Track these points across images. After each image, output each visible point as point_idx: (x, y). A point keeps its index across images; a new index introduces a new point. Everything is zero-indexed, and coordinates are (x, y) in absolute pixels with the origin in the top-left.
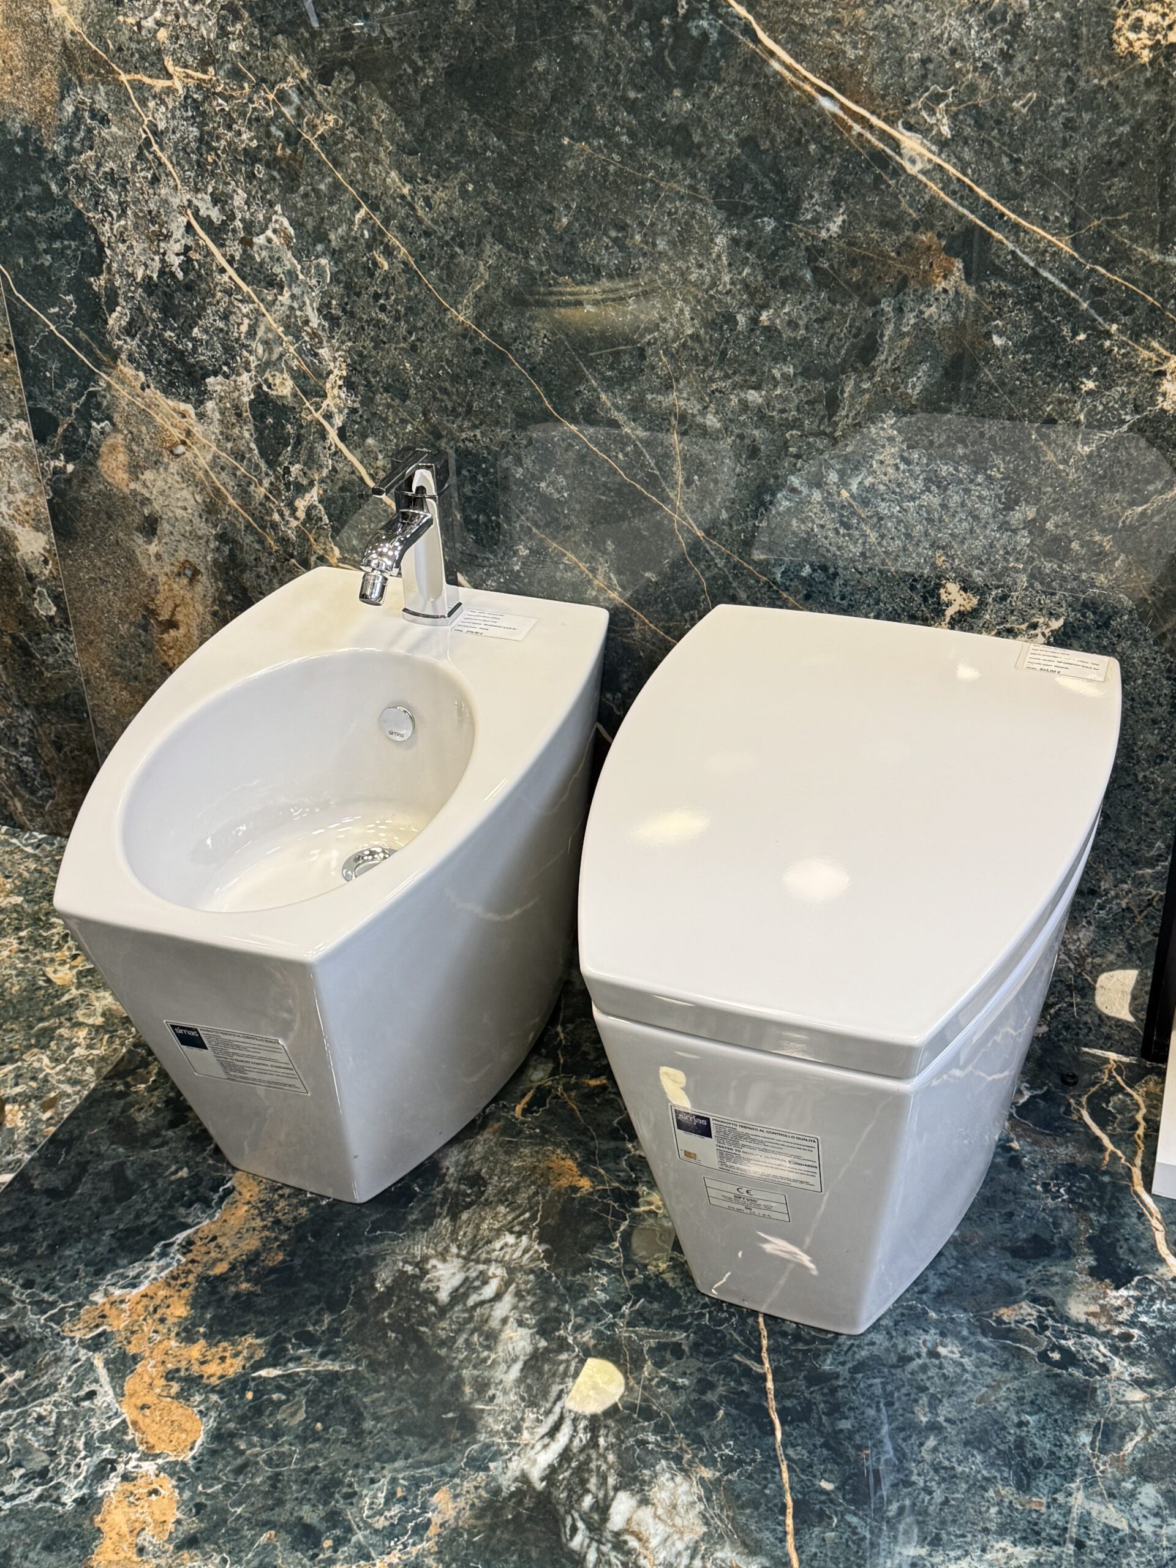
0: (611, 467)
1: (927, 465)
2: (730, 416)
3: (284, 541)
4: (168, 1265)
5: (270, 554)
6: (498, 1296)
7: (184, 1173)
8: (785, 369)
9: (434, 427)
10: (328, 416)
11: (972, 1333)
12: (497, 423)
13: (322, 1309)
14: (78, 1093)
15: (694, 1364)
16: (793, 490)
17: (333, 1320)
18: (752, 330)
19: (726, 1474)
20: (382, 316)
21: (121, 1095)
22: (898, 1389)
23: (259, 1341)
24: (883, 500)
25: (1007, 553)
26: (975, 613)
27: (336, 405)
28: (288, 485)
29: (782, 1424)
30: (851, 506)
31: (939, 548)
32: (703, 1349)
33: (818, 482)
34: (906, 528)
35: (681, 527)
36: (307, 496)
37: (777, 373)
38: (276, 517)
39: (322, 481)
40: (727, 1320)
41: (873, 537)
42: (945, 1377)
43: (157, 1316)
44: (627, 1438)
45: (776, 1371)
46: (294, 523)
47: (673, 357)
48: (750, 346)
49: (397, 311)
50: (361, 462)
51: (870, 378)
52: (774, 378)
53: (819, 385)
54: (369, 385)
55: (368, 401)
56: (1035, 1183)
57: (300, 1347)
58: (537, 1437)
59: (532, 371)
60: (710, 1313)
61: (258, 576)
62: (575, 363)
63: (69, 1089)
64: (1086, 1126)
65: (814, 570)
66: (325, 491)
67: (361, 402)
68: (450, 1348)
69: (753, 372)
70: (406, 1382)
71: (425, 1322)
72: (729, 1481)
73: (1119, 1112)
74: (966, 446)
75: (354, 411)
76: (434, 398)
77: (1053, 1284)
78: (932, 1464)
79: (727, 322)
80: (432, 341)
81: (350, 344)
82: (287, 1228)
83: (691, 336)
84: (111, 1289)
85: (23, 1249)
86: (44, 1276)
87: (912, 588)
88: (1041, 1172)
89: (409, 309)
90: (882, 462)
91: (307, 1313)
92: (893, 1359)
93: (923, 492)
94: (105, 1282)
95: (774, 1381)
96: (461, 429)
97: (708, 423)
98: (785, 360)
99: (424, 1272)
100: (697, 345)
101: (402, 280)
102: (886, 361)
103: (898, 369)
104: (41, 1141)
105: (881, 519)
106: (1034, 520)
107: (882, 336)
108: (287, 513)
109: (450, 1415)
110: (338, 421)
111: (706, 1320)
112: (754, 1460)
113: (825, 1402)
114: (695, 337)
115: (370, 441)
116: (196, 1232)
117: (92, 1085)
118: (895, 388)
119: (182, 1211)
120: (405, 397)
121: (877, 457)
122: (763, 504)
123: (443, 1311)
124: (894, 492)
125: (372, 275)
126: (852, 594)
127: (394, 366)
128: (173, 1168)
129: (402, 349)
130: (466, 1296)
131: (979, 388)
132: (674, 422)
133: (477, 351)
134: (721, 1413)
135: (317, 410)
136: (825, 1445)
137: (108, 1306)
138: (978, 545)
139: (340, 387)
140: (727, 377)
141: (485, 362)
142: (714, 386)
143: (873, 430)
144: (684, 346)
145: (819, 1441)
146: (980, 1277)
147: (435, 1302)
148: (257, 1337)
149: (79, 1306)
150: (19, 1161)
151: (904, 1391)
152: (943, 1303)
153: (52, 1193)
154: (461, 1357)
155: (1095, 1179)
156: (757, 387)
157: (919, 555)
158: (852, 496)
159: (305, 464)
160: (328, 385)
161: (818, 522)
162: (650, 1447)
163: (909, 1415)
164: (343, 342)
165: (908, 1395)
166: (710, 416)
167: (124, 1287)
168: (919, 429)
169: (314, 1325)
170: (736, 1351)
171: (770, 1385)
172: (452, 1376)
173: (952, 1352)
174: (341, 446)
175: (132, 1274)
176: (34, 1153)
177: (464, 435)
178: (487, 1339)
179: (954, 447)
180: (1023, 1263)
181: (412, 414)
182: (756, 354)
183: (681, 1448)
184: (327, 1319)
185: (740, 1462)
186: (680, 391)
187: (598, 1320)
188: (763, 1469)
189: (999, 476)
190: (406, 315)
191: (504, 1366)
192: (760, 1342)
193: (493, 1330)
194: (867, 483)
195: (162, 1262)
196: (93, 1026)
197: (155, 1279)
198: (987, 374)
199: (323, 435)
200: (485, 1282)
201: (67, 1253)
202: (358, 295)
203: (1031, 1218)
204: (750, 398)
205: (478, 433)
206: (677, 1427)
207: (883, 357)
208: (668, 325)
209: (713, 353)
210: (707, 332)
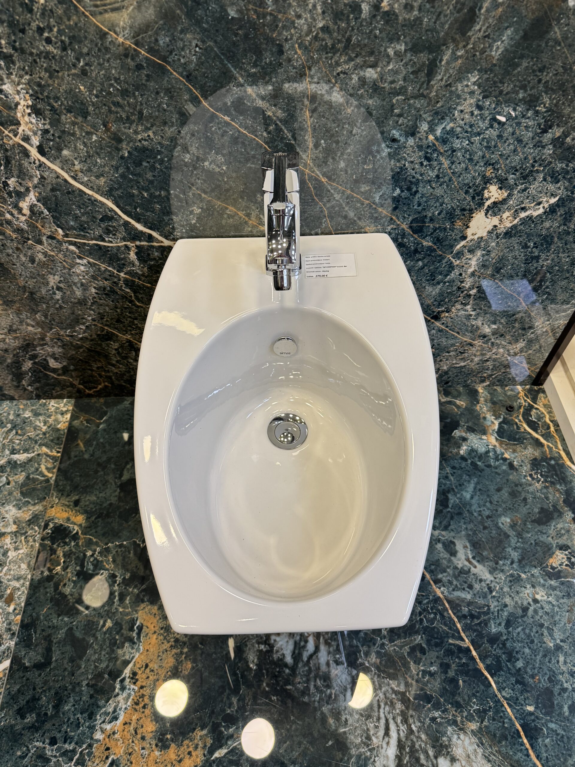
0: (258, 143)
1: (495, 109)
2: (351, 91)
3: (19, 230)
4: (129, 695)
5: (12, 240)
6: (317, 649)
7: (109, 624)
8: (398, 47)
9: (115, 134)
10: (26, 139)
11: (545, 580)
12: (165, 123)
13: (229, 695)
14: (23, 585)
15: (433, 654)
17: (239, 700)
18: (374, 16)
19: (482, 723)
20: (50, 48)
21: (50, 578)
22: (531, 630)
23: (205, 732)
24: (458, 138)
25: (535, 162)
26: (504, 201)
27: (30, 129)
28: (10, 194)
29: (492, 677)
30: (434, 145)
31: (490, 165)
32: (433, 642)
33: (412, 132)
34: (470, 155)
35: (310, 178)
36: (28, 199)
37: (391, 52)
38: (8, 216)
39: (35, 187)
40: (435, 618)
41: (446, 163)
42: (547, 613)
43: (139, 736)
44: (425, 719)
45: (473, 642)
46: (23, 218)
47: (305, 49)
48: (371, 32)
49: (62, 42)
50: (62, 169)
51: (464, 47)
52: (388, 56)
53: (424, 57)
54: (53, 109)
55: (55, 122)
56: (525, 476)
57: (229, 728)
58: (381, 739)
59: (188, 77)
60: (425, 617)
61: (8, 255)
62: (224, 65)
63: (17, 584)
64: (529, 434)
65: (402, 191)
66: (40, 193)
67: (50, 124)
68: (309, 695)
69: (372, 53)
70: (297, 730)
71: (288, 682)
72: (486, 726)
73: (539, 421)
74: (526, 91)
75: (46, 132)
76: (110, 111)
77: (563, 535)
78: (569, 673)
79: (353, 12)
80: (99, 64)
81: (27, 77)
82: (185, 643)
83: (323, 29)
84: (104, 726)
85: (38, 715)
86: (60, 731)
87: (467, 192)
88: (525, 468)
89: (73, 38)
90: (462, 111)
91: (222, 701)
92: (520, 611)
93: (487, 129)
94: (98, 722)
95: (475, 649)
96: (136, 132)
97: (333, 99)
98: (399, 39)
99: (272, 646)
100: (326, 36)
101: (60, 11)
102: (480, 30)
103: (488, 36)
104: (16, 628)
105: (454, 151)
106: (559, 137)
107: (481, 8)
108: (15, 212)
109: (330, 743)
110: (36, 141)
111: (425, 623)
112: (490, 707)
113: (504, 653)
114: (325, 29)
115: (65, 152)
116: (134, 665)
117: (29, 577)
118: (483, 52)
119: (120, 652)
120: (85, 114)
121: (459, 108)
122: (371, 153)
123: (293, 669)
124: (467, 132)
125: (31, 11)
126: (426, 202)
127: (71, 90)
128: (102, 622)
129: (74, 75)
130: (300, 655)
131: (547, 43)
132: (306, 102)
133: (139, 67)
134: (461, 681)
135: (15, 136)
136: (517, 682)
137: (107, 740)
138: (516, 159)
139: (29, 114)
140: (351, 59)
141: (147, 76)
142: (340, 69)
143: (460, 88)
144: (316, 38)
145: (513, 680)
146: (531, 544)
147: (286, 665)
148: (202, 729)
149: (90, 746)
150: (9, 648)
151: (534, 630)
152: (524, 566)
153: (39, 666)
154: (317, 699)
155: (548, 464)
156: (374, 66)
157: (475, 171)
158: (436, 139)
159: (18, 177)
160: (19, 115)
161: (409, 159)
162: (439, 720)
163: (544, 645)
164: (21, 77)
165: (537, 632)
166: (335, 94)
167: (110, 722)
168: (495, 82)
169: (229, 708)
170: (448, 637)
171: (474, 653)
172: (318, 714)
173: (543, 596)
174: (43, 159)
175: (111, 710)
176: (15, 639)
177: (140, 137)
178: (325, 681)
179: (517, 93)
180: (545, 527)
181: (94, 126)
182: (376, 37)
183: (453, 715)
184: (234, 700)
185: (485, 711)
186: (312, 77)
187: (374, 644)
188: (497, 712)
189: (544, 110)
190: (71, 43)
191: (341, 696)
192: (457, 627)
193: (325, 673)
194: (448, 128)
195: (125, 695)
196: (11, 532)
197: (126, 708)
198: (557, 32)
199: (26, 154)
200: (306, 641)
201: (66, 708)
202: (23, 31)
203: (535, 498)
204: (368, 75)
205: (151, 133)
206: (445, 700)
207: (478, 27)
208: (302, 21)
209: (339, 41)
210: (335, 23)
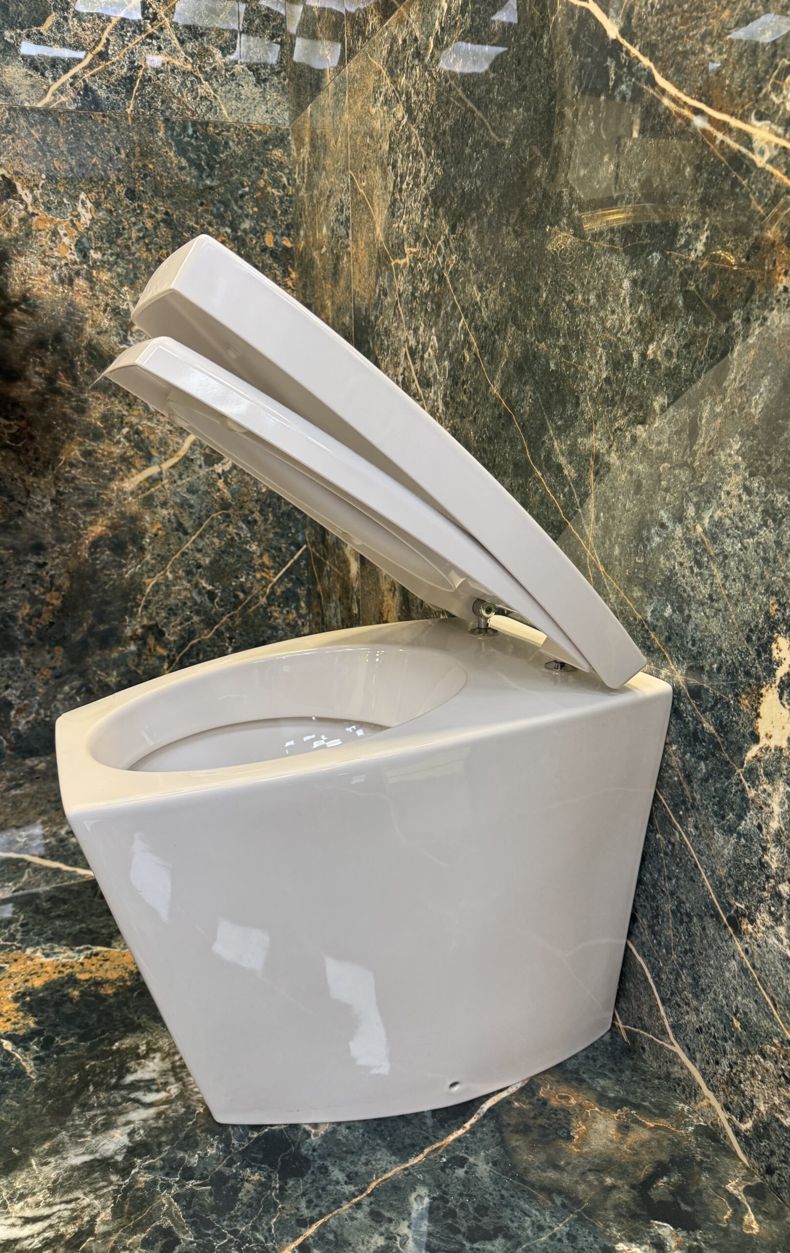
0: (556, 507)
1: (766, 494)
2: (626, 452)
6: (149, 1105)
8: (662, 400)
12: (506, 473)
16: (663, 526)
18: (642, 365)
20: (465, 398)
23: (33, 1025)
24: (728, 535)
30: (704, 542)
31: (773, 593)
33: (679, 518)
34: (746, 568)
37: (656, 406)
41: (719, 578)
47: (594, 401)
48: (640, 382)
49: (470, 392)
51: (722, 401)
52: (654, 411)
53: (684, 414)
57: (37, 1045)
58: (20, 1215)
59: (523, 428)
62: (543, 417)
65: (674, 611)
68: (82, 1112)
69: (641, 407)
71: (98, 1085)
79: (627, 361)
80: (482, 412)
83: (605, 380)
87: (749, 639)
89: (475, 390)
90: (728, 493)
93: (760, 527)
97: (612, 461)
98: (662, 391)
100: (608, 388)
101: (473, 367)
102: (735, 379)
103: (744, 386)
105: (726, 557)
118: (741, 408)
121: (725, 488)
122: (642, 539)
123: (118, 1086)
124: (737, 527)
125: (462, 367)
129: (470, 421)
130: (138, 1089)
132: (592, 462)
133: (500, 416)
140: (626, 414)
141: (503, 425)
142: (617, 425)
143: (723, 457)
144: (601, 389)
147: (122, 1077)
154: (77, 1123)
156: (643, 422)
157: (755, 601)
158: (704, 531)
161: (679, 559)
166: (613, 454)
168: (760, 453)
172: (55, 1129)
178: (103, 1125)
182: (644, 388)
186: (596, 432)
190: (474, 394)
191: (81, 1151)
193: (116, 1123)
194: (716, 518)
202: (457, 384)
204: (638, 434)
207: (732, 376)
208: (592, 372)
209: (617, 393)
210: (614, 374)
